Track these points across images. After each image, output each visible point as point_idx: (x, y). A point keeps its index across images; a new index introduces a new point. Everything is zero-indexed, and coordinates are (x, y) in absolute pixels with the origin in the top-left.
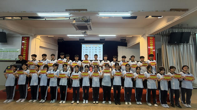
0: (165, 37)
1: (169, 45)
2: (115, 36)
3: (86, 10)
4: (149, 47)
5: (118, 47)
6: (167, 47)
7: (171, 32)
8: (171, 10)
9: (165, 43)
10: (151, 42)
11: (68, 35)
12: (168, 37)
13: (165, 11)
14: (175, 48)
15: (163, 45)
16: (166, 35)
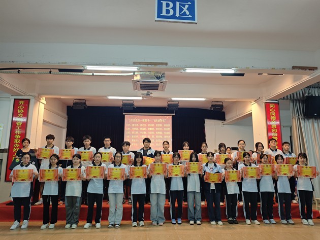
0: (298, 104)
1: (306, 120)
2: (203, 99)
3: (166, 64)
4: (268, 123)
5: (206, 121)
6: (302, 122)
7: (306, 95)
8: (294, 68)
9: (299, 115)
10: (273, 113)
11: (110, 98)
12: (303, 103)
13: (285, 69)
14: (316, 125)
15: (294, 119)
16: (299, 101)
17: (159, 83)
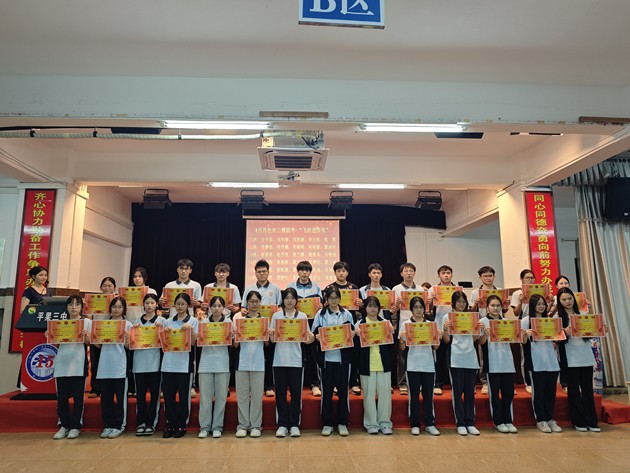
0: (590, 194)
1: (607, 225)
2: (401, 187)
3: (326, 115)
4: (532, 233)
5: (408, 229)
6: (599, 230)
7: (608, 175)
8: (582, 120)
9: (592, 216)
10: (540, 212)
11: (215, 185)
12: (601, 193)
13: (564, 123)
15: (583, 224)
16: (593, 187)
17: (312, 154)
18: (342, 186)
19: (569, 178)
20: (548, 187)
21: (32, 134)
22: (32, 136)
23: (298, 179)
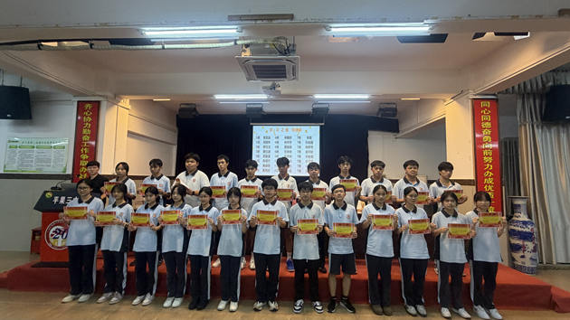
0: (531, 101)
1: (545, 128)
2: (366, 97)
3: (291, 17)
4: (477, 135)
7: (550, 84)
8: (562, 13)
9: (532, 120)
10: (486, 117)
12: (542, 100)
14: (564, 136)
15: (523, 127)
16: (534, 95)
17: (284, 63)
18: (317, 96)
19: (513, 87)
20: (494, 95)
21: (40, 47)
22: (40, 49)
23: (279, 89)
